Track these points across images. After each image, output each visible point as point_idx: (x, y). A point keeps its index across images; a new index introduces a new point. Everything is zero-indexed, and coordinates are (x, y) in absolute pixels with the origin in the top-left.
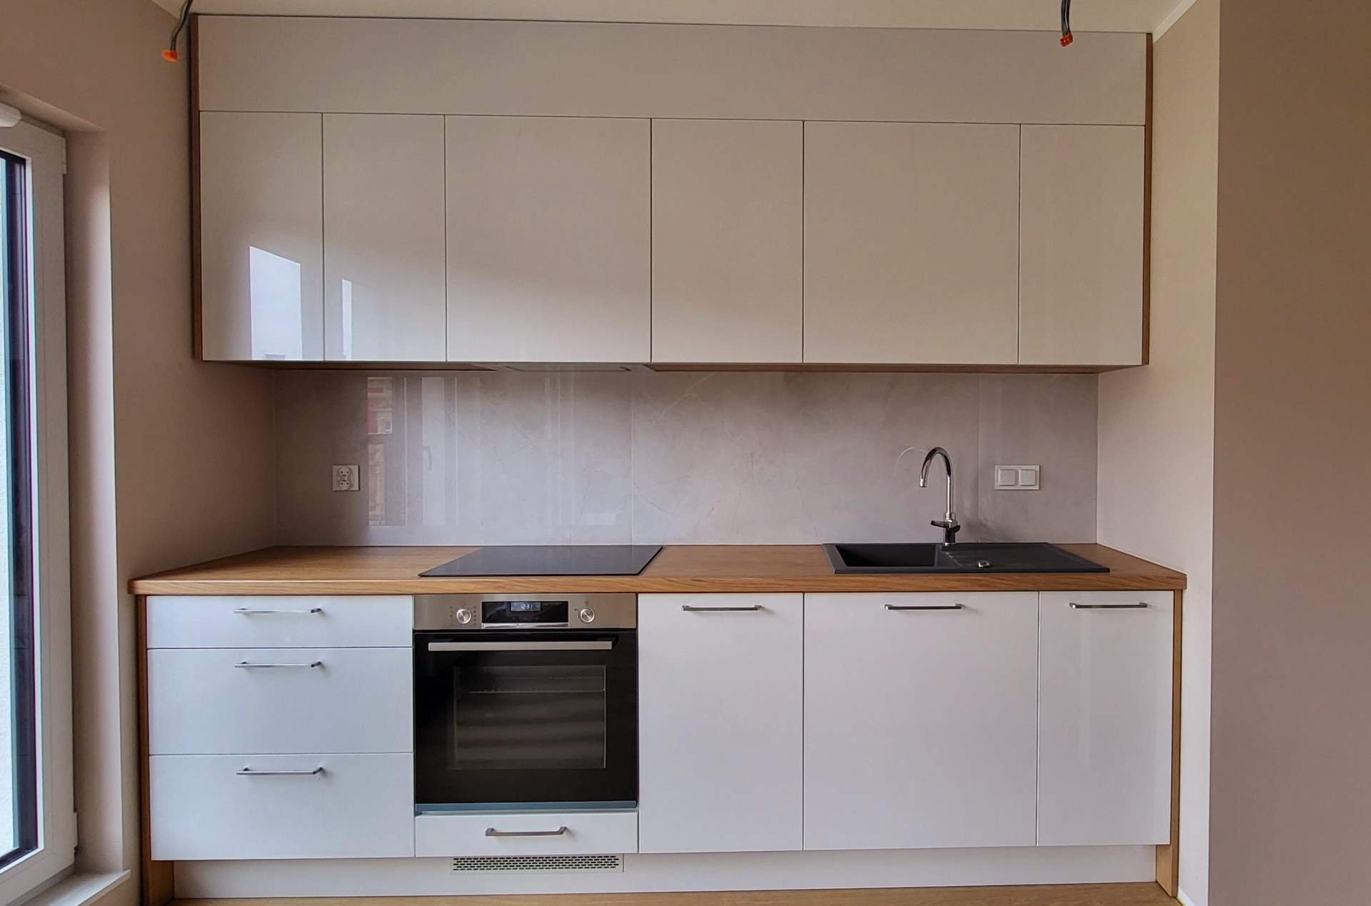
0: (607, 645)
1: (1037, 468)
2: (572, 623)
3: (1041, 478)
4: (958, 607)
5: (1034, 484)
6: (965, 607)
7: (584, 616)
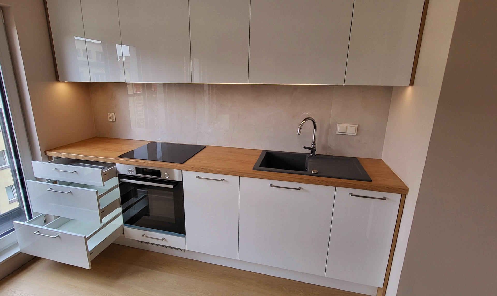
0: (172, 187)
1: (357, 126)
2: (162, 177)
3: (358, 130)
4: (299, 189)
5: (354, 133)
6: (303, 189)
7: (166, 175)
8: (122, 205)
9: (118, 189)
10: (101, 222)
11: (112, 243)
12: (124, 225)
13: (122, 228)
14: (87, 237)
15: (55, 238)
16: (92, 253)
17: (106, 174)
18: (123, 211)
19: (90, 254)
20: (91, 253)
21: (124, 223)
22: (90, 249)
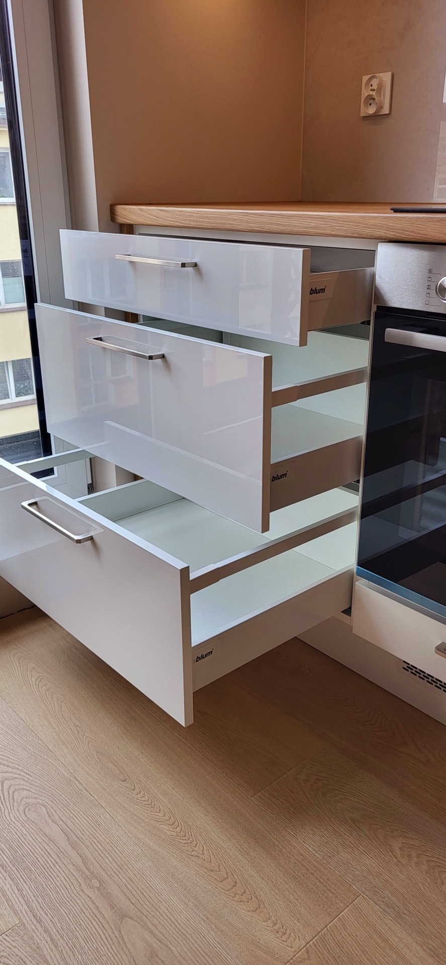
8: (365, 476)
9: (360, 394)
10: (265, 527)
11: (295, 637)
12: (359, 574)
13: (345, 583)
14: (193, 576)
15: (79, 541)
16: (206, 655)
17: (323, 290)
18: (368, 510)
19: (198, 659)
20: (203, 657)
21: (361, 563)
22: (198, 637)
